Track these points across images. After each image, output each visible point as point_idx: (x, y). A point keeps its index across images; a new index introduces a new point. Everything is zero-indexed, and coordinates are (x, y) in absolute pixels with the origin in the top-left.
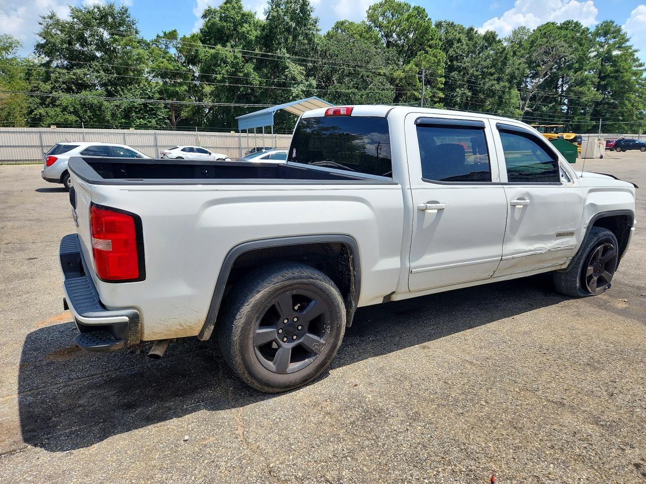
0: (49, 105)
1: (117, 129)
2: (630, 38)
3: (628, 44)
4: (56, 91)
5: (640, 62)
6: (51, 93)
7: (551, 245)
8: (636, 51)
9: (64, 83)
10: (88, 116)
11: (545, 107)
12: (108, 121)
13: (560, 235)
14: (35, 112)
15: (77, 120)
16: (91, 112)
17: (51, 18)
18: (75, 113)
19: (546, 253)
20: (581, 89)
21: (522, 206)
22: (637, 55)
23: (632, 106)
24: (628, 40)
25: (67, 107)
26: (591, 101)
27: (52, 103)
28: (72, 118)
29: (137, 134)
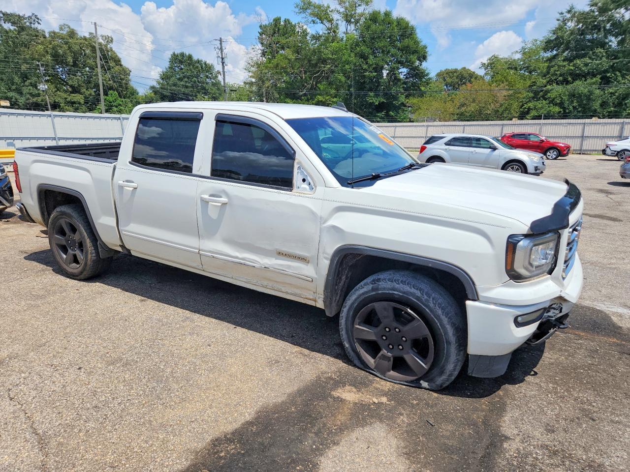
0: (540, 98)
1: (604, 118)
4: (550, 85)
6: (546, 86)
7: (269, 263)
9: (561, 75)
10: (573, 107)
12: (595, 110)
13: (281, 254)
14: (525, 106)
15: (561, 111)
16: (578, 102)
17: (569, 12)
18: (561, 105)
19: (260, 269)
21: (220, 204)
25: (554, 99)
27: (543, 97)
28: (557, 109)
29: (600, 124)
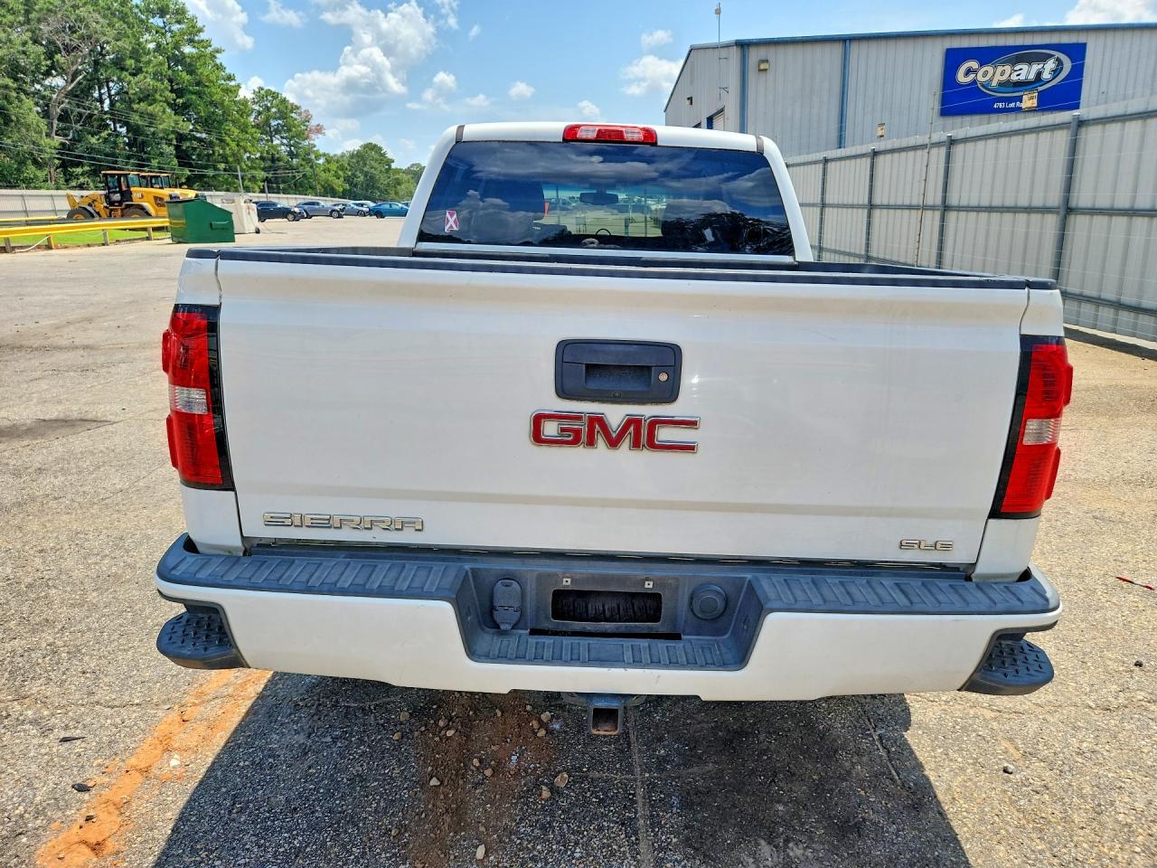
2: (204, 26)
3: (202, 36)
5: (228, 71)
8: (218, 51)
11: (93, 136)
20: (150, 108)
22: (220, 59)
23: (238, 145)
24: (200, 30)
26: (173, 132)
